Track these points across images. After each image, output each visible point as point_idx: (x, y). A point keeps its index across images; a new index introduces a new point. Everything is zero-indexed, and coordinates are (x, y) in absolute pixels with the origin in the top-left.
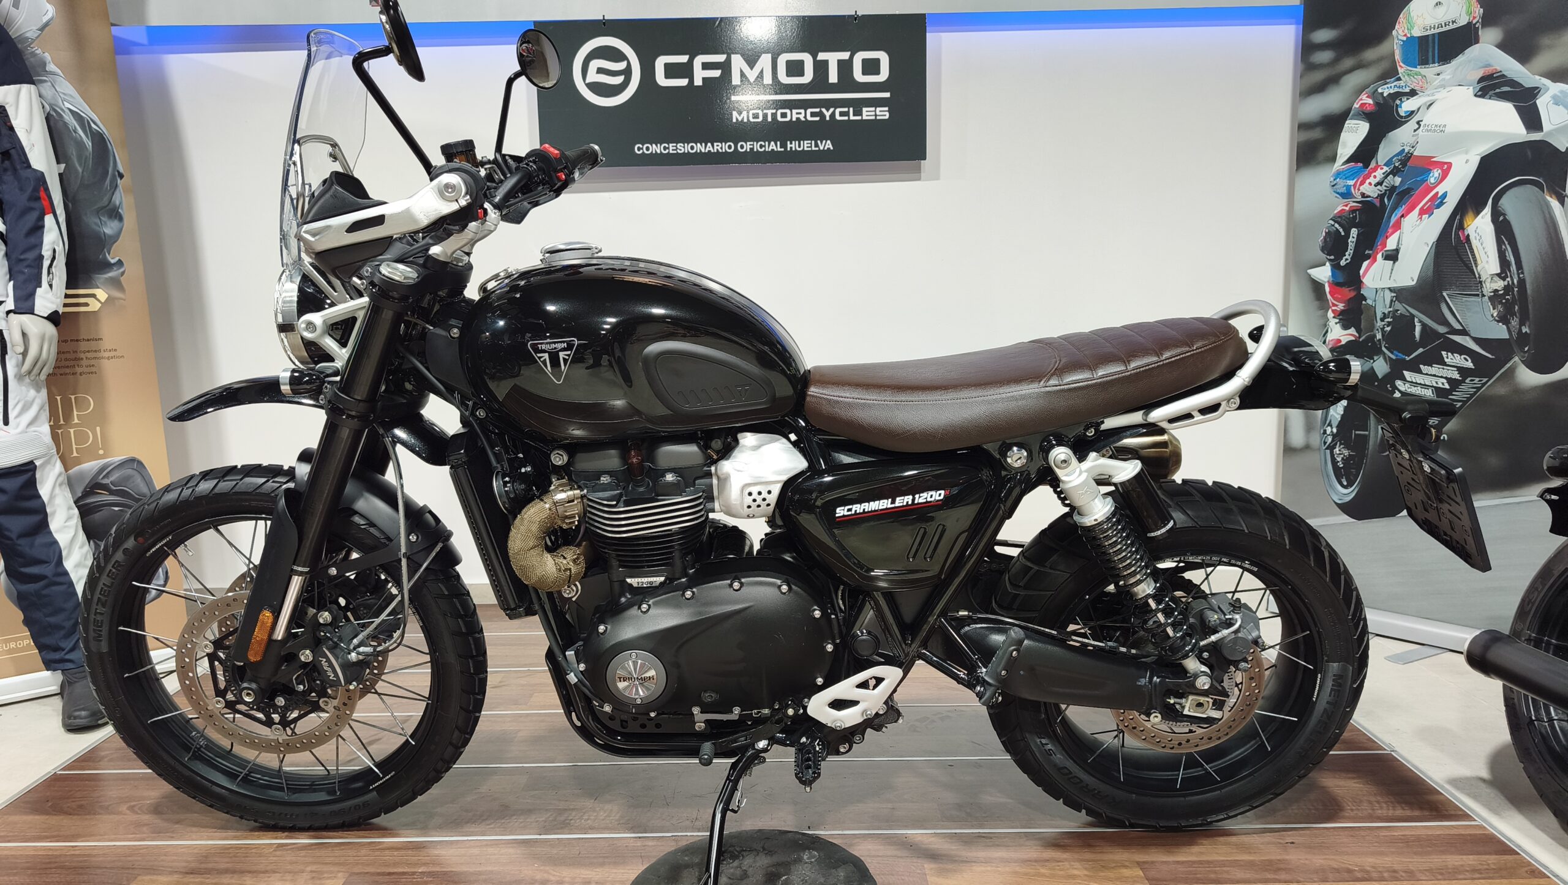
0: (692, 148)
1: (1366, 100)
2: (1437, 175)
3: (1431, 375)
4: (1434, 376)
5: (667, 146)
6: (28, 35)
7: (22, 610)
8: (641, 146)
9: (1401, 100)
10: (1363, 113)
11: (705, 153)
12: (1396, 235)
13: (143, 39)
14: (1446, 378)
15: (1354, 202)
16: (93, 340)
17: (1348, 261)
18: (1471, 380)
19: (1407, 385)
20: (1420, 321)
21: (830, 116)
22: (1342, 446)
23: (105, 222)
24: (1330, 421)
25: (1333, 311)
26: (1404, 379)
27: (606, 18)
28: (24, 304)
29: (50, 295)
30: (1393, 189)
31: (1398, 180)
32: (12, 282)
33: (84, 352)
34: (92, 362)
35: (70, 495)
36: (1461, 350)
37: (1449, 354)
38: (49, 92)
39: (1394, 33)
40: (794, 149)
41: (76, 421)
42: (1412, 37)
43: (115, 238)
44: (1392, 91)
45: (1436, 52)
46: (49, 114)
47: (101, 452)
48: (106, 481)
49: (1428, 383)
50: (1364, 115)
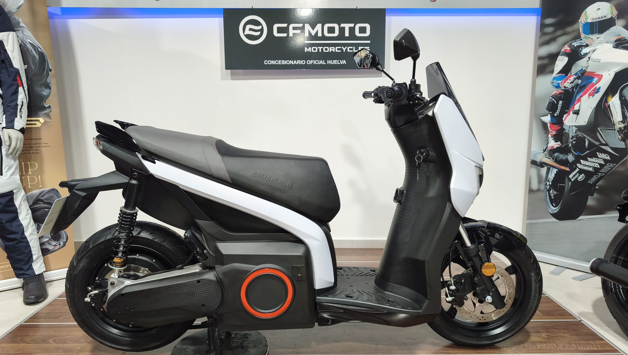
0: (288, 62)
1: (567, 48)
2: (597, 80)
3: (592, 162)
4: (593, 162)
5: (277, 61)
6: (13, 11)
7: (6, 253)
8: (267, 61)
9: (582, 48)
10: (566, 53)
11: (293, 64)
12: (579, 104)
13: (59, 13)
14: (598, 163)
15: (561, 90)
16: (38, 139)
17: (558, 114)
18: (609, 165)
19: (582, 166)
20: (588, 140)
21: (345, 50)
22: (553, 190)
23: (44, 90)
24: (549, 179)
25: (551, 135)
26: (580, 163)
27: (253, 8)
28: (10, 125)
29: (21, 121)
30: (578, 85)
31: (580, 81)
32: (5, 115)
33: (34, 144)
34: (37, 148)
35: (28, 205)
36: (605, 152)
37: (600, 153)
38: (21, 35)
39: (580, 20)
40: (330, 63)
41: (30, 173)
42: (587, 23)
43: (48, 96)
44: (578, 45)
45: (597, 29)
46: (21, 43)
47: (41, 186)
48: (42, 198)
49: (590, 165)
50: (566, 54)
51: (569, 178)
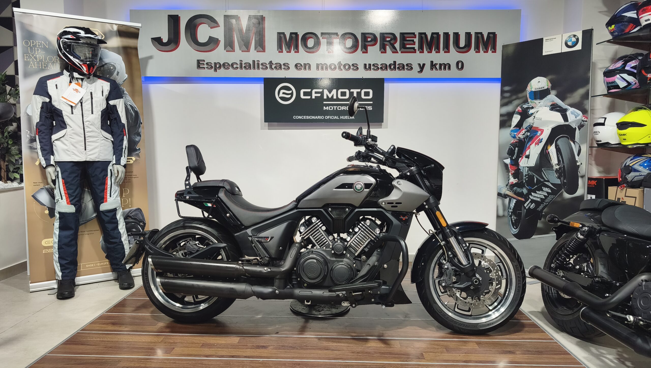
0: (311, 117)
1: (519, 109)
2: (539, 133)
3: (539, 194)
4: (540, 194)
5: (303, 116)
6: (120, 83)
8: (295, 116)
9: (529, 109)
11: (315, 119)
12: (529, 150)
14: (543, 195)
15: (516, 139)
16: (132, 172)
17: (515, 158)
18: (551, 196)
19: (532, 197)
20: (536, 177)
22: (515, 216)
23: (137, 137)
24: (511, 207)
25: (511, 173)
27: (286, 77)
28: (118, 162)
30: (527, 136)
31: (529, 134)
32: (115, 156)
34: (130, 179)
35: (123, 219)
36: (548, 187)
37: (544, 188)
39: (527, 89)
40: (342, 118)
41: (124, 196)
42: (532, 91)
43: (139, 142)
45: (538, 96)
47: (130, 206)
48: (131, 215)
49: (538, 196)
50: (519, 113)
51: (524, 206)
